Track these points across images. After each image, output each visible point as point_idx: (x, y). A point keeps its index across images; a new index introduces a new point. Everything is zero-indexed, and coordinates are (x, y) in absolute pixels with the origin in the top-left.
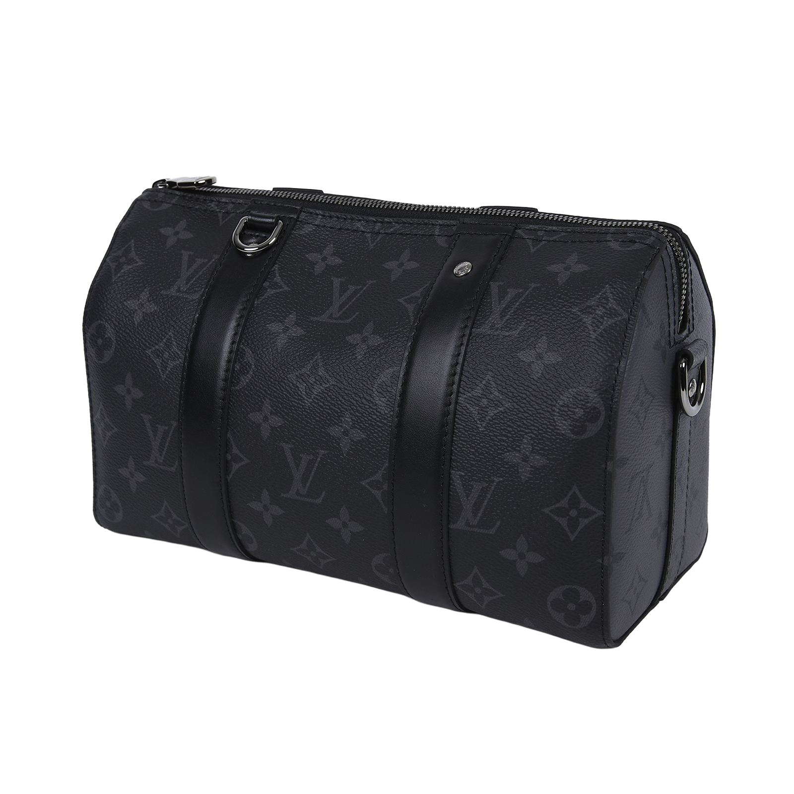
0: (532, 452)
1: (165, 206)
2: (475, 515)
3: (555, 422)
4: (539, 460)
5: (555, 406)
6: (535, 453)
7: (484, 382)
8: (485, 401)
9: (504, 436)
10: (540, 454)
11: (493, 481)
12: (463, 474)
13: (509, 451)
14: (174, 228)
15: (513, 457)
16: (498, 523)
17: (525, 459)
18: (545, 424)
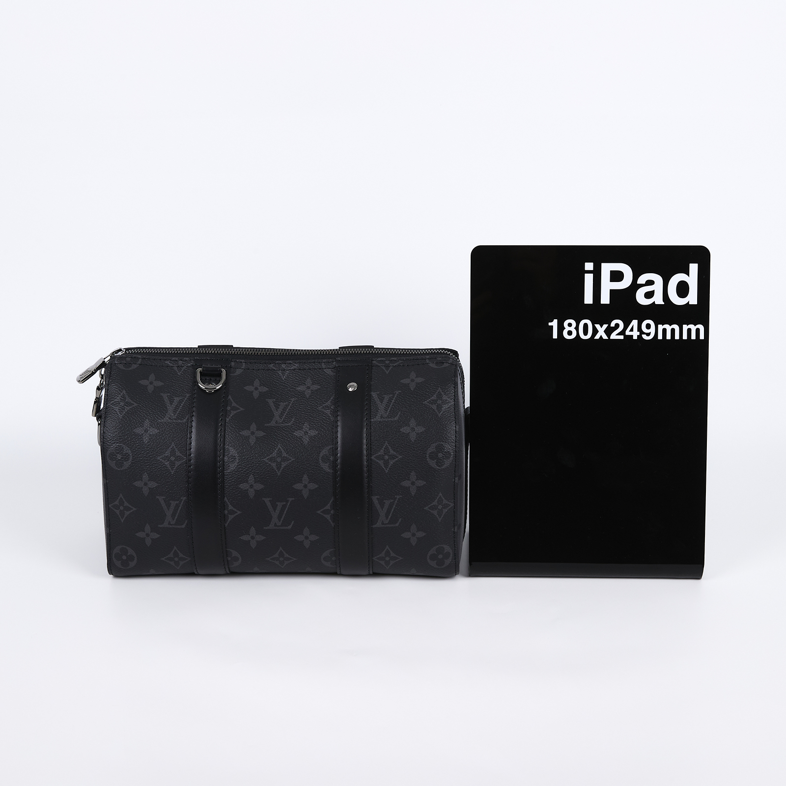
1: (134, 366)
3: (427, 462)
4: (421, 483)
5: (426, 454)
6: (418, 479)
7: (384, 447)
8: (387, 457)
9: (400, 473)
10: (421, 480)
12: (379, 497)
14: (148, 380)
15: (406, 484)
17: (413, 483)
18: (422, 464)
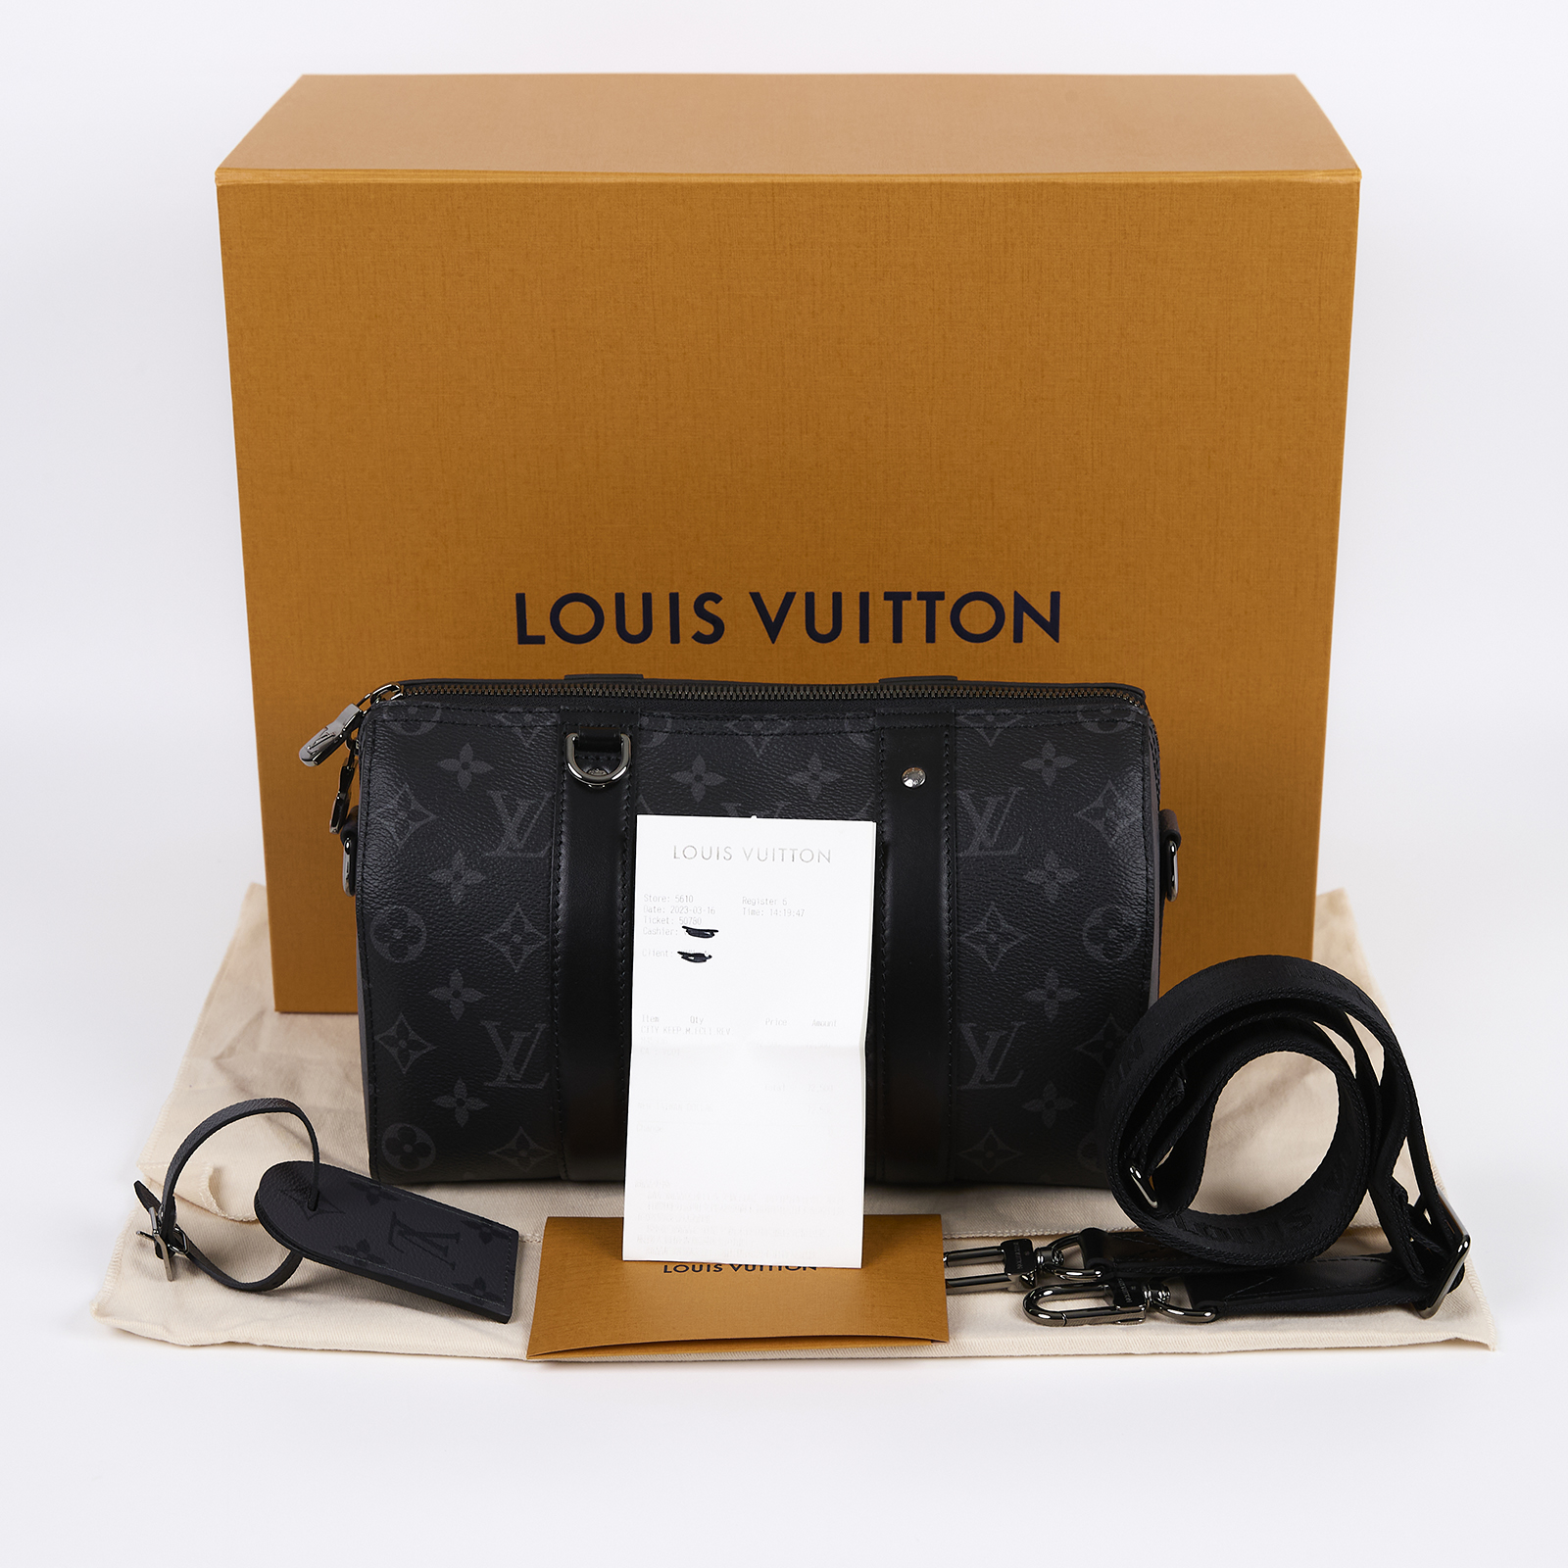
0: (1059, 986)
2: (992, 1071)
3: (1084, 948)
4: (1068, 994)
5: (1081, 930)
6: (1063, 986)
7: (988, 914)
8: (993, 937)
9: (1023, 973)
10: (1070, 987)
11: (1014, 1027)
12: (975, 1025)
13: (1031, 989)
14: (458, 758)
15: (1036, 995)
16: (1021, 1073)
17: (1051, 995)
18: (1072, 952)
